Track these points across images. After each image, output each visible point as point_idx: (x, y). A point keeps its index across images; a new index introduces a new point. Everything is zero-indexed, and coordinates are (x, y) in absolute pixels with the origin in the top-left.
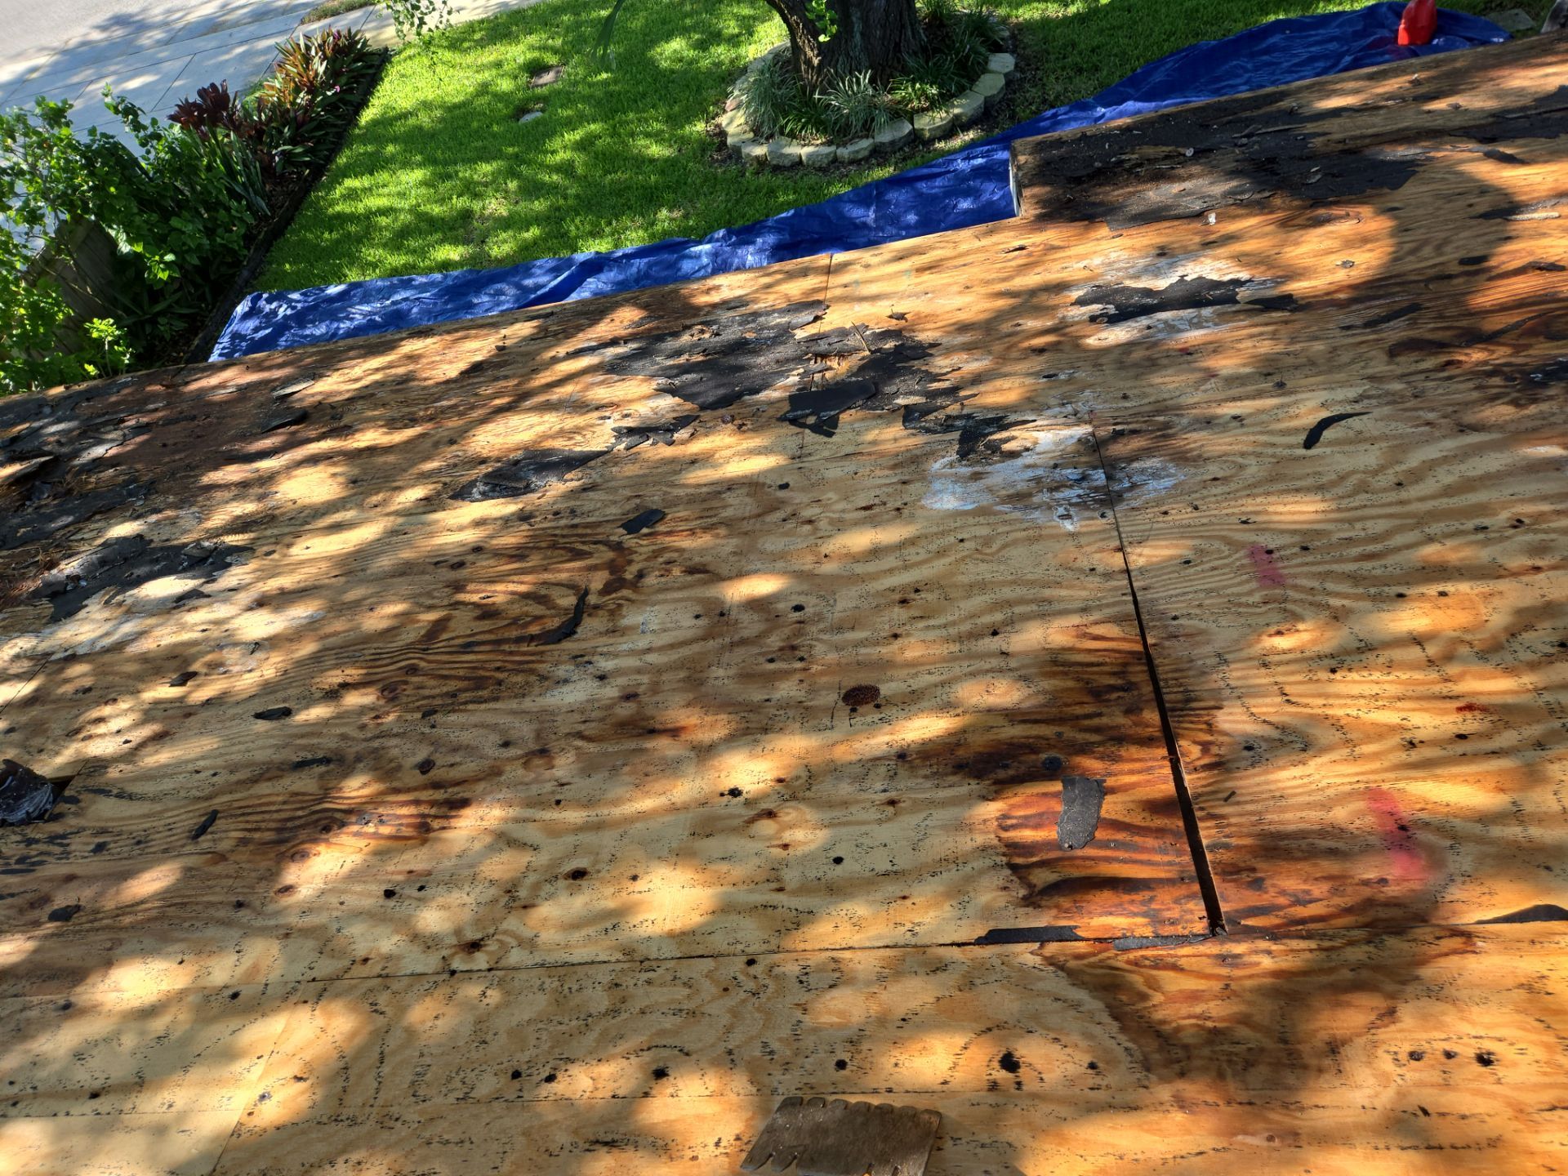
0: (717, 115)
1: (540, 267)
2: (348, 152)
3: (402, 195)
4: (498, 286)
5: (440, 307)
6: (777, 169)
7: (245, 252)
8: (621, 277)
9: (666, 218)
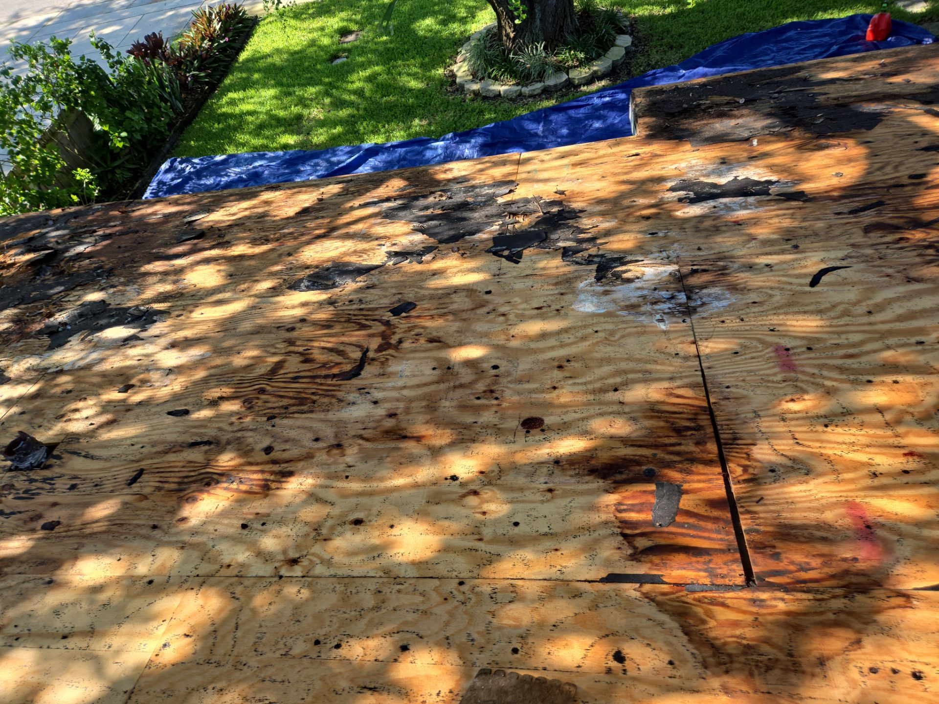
0: (451, 64)
1: (342, 151)
2: (231, 77)
3: (262, 104)
4: (316, 161)
5: (282, 171)
6: (485, 98)
7: (168, 133)
8: (389, 159)
9: (417, 124)
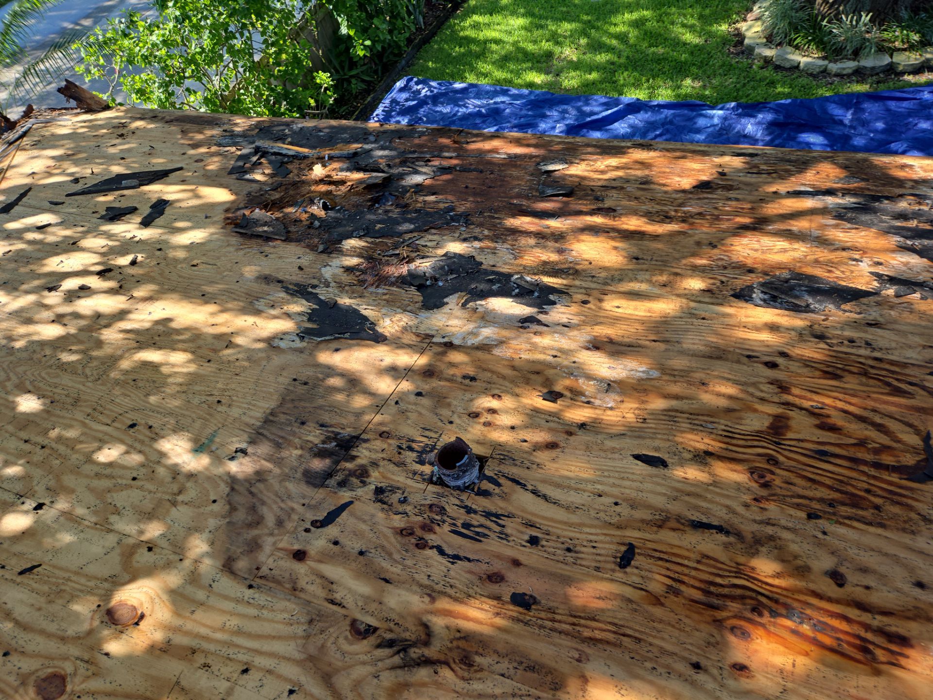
0: (737, 21)
1: (596, 100)
3: (509, 33)
4: (565, 107)
5: (524, 112)
6: (778, 68)
7: (406, 49)
8: (653, 119)
9: (689, 85)
